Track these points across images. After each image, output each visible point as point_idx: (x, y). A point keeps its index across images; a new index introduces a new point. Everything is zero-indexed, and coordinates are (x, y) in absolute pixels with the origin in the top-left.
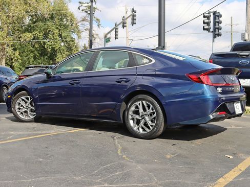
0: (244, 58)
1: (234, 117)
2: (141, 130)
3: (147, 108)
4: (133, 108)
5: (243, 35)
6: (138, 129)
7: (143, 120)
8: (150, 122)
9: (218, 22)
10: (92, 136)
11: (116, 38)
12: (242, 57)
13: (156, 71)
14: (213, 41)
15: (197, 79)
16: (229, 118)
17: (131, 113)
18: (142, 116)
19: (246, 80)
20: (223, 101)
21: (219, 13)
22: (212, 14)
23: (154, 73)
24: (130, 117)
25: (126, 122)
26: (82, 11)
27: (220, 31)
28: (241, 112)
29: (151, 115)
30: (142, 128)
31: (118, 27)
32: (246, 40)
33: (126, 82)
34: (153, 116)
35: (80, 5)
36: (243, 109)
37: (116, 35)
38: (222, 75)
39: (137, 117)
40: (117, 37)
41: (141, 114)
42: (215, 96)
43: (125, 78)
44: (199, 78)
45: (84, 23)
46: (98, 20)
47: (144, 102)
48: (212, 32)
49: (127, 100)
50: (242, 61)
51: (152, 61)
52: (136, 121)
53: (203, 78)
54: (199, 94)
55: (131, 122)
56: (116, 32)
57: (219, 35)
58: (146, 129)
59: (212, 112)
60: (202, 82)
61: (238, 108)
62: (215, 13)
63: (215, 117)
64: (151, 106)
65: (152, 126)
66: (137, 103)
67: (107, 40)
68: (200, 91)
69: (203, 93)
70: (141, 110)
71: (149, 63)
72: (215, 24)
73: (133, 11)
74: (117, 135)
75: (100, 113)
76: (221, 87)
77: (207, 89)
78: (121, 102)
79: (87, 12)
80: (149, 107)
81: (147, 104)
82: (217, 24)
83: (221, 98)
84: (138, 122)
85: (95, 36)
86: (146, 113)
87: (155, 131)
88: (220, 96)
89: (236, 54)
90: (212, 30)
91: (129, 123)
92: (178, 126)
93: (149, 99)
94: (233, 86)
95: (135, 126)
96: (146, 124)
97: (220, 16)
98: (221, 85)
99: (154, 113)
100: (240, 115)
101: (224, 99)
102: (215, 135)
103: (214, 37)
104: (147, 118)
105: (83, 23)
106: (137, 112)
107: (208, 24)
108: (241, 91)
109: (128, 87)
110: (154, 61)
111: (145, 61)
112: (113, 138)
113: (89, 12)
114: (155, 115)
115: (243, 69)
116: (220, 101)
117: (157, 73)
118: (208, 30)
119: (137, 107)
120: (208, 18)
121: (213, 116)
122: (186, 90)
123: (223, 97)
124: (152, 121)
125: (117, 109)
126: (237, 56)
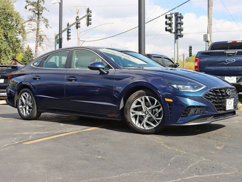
0: (230, 56)
9: (180, 24)
11: (68, 39)
14: (175, 42)
21: (181, 14)
22: (173, 15)
26: (30, 10)
27: (182, 32)
31: (71, 28)
35: (27, 4)
40: (69, 37)
45: (32, 23)
46: (46, 20)
48: (174, 33)
50: (228, 59)
56: (68, 32)
57: (181, 36)
62: (176, 14)
72: (176, 25)
73: (88, 11)
79: (34, 12)
82: (179, 25)
85: (43, 37)
89: (223, 52)
90: (173, 31)
97: (181, 18)
103: (176, 38)
105: (30, 23)
107: (170, 25)
113: (37, 12)
115: (229, 67)
118: (170, 31)
120: (170, 19)
126: (223, 54)
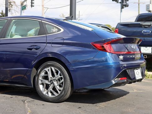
0: (146, 27)
1: (134, 82)
2: (50, 94)
3: (55, 74)
4: (43, 74)
5: (148, 7)
6: (47, 93)
7: (52, 85)
8: (58, 87)
10: (4, 100)
11: (32, 6)
12: (145, 27)
13: (64, 39)
14: (121, 11)
15: (101, 47)
16: (130, 83)
17: (40, 78)
18: (51, 81)
19: (148, 48)
20: (125, 67)
23: (62, 41)
24: (40, 82)
25: (36, 87)
27: (127, 2)
28: (141, 78)
29: (59, 80)
30: (51, 92)
32: (150, 11)
33: (37, 49)
34: (61, 81)
36: (143, 75)
37: (32, 3)
38: (125, 44)
39: (47, 82)
41: (50, 79)
42: (117, 63)
43: (35, 46)
44: (103, 47)
47: (53, 68)
48: (120, 3)
49: (37, 66)
50: (144, 31)
51: (60, 30)
52: (45, 85)
53: (107, 47)
54: (103, 61)
55: (41, 87)
57: (127, 6)
58: (55, 93)
59: (114, 78)
60: (105, 50)
61: (138, 74)
63: (116, 82)
64: (59, 72)
65: (60, 90)
66: (46, 69)
67: (24, 8)
68: (103, 58)
69: (106, 61)
70: (50, 76)
71: (58, 32)
74: (28, 99)
75: (13, 78)
76: (122, 55)
77: (109, 57)
78: (32, 68)
80: (57, 72)
81: (56, 70)
83: (122, 65)
84: (47, 87)
85: (12, 4)
86: (54, 78)
87: (63, 95)
88: (121, 63)
89: (140, 24)
91: (39, 88)
92: (85, 90)
93: (58, 66)
94: (134, 54)
95: (44, 91)
96: (54, 89)
98: (123, 53)
99: (62, 78)
100: (140, 80)
101: (125, 65)
102: (118, 99)
103: (122, 8)
104: (55, 83)
106: (46, 78)
108: (141, 59)
109: (38, 54)
110: (62, 30)
111: (54, 30)
112: (24, 101)
114: (63, 80)
115: (145, 38)
116: (121, 68)
117: (65, 41)
119: (46, 73)
121: (115, 81)
122: (91, 58)
123: (125, 64)
124: (60, 86)
125: (28, 74)
126: (140, 26)
